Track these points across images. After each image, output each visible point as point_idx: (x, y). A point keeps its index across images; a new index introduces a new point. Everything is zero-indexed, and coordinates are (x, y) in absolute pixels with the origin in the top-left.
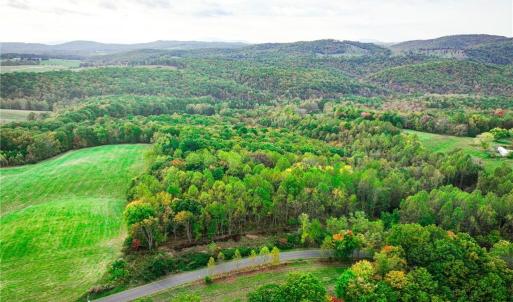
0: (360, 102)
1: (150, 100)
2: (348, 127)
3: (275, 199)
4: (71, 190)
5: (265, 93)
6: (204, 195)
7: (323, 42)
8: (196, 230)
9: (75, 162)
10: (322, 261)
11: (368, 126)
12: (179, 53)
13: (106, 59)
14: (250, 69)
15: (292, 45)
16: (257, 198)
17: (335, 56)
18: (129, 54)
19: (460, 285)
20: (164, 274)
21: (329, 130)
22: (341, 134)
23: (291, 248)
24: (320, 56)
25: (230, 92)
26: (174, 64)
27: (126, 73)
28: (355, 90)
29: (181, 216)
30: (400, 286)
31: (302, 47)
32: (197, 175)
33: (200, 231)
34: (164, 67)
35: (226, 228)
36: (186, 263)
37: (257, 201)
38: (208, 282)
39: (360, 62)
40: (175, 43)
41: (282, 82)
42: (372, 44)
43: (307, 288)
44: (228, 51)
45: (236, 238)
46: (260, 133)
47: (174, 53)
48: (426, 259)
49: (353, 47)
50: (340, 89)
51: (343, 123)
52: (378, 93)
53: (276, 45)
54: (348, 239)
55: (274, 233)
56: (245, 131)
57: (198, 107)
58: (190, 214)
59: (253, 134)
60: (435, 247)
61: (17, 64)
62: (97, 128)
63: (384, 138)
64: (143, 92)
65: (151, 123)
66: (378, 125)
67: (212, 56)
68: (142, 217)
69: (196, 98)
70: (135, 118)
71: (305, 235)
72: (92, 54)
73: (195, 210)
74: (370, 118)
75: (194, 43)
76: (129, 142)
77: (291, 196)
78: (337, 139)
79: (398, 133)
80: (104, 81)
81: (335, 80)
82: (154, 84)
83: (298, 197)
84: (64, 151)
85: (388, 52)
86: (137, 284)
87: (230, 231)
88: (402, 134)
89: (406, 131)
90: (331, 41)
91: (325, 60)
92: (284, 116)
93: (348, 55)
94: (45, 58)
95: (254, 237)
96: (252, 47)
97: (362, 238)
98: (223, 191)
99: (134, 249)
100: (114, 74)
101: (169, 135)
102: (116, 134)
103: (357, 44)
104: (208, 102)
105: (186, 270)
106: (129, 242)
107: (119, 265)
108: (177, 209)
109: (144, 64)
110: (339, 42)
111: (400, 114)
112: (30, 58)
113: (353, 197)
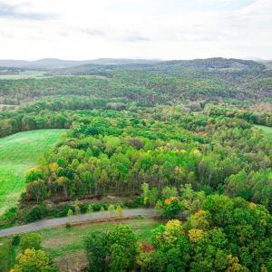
0: (233, 104)
1: (82, 99)
2: (213, 122)
3: (130, 172)
4: (10, 158)
5: (165, 96)
6: (81, 166)
7: (215, 59)
8: (71, 190)
9: (17, 140)
10: (155, 218)
11: (227, 122)
12: (111, 67)
13: (62, 71)
14: (158, 78)
15: (191, 62)
16: (116, 170)
17: (221, 70)
18: (77, 67)
19: (246, 243)
20: (40, 218)
21: (199, 124)
22: (207, 127)
23: (136, 207)
24: (211, 69)
25: (140, 94)
26: (105, 75)
27: (70, 81)
28: (232, 95)
29: (61, 180)
30: (195, 240)
31: (198, 62)
32: (81, 152)
33: (73, 191)
34: (98, 77)
35: (93, 190)
36: (57, 212)
37: (116, 172)
38: (68, 226)
39: (239, 74)
40: (111, 60)
41: (178, 88)
42: (251, 61)
43: (121, 236)
44: (145, 65)
45: (99, 197)
46: (148, 124)
47: (108, 67)
48: (225, 222)
49: (237, 64)
50: (221, 94)
51: (210, 119)
52: (250, 97)
53: (180, 61)
54: (175, 203)
55: (127, 196)
56: (137, 123)
57: (114, 105)
58: (66, 179)
59: (142, 125)
60: (233, 214)
61: (5, 74)
62: (37, 118)
63: (236, 131)
64: (80, 94)
65: (75, 115)
66: (235, 121)
67: (133, 69)
68: (33, 179)
69: (115, 99)
70: (66, 112)
71: (146, 199)
72: (55, 67)
73: (71, 176)
74: (232, 116)
75: (123, 60)
76: (57, 128)
77: (142, 170)
78: (204, 130)
79: (249, 127)
80: (55, 86)
81: (218, 88)
82: (88, 88)
83: (148, 171)
84: (15, 132)
85: (264, 67)
86: (20, 224)
87: (96, 192)
88: (252, 128)
89: (256, 126)
90: (220, 59)
91: (214, 73)
92: (170, 113)
93: (231, 69)
94: (23, 70)
95: (113, 198)
96: (162, 63)
97: (186, 203)
98: (95, 164)
99: (26, 200)
100: (62, 81)
101: (82, 124)
102: (49, 122)
103: (240, 61)
104: (123, 101)
105: (56, 217)
106: (23, 195)
107: (13, 210)
108: (59, 175)
109: (85, 74)
110: (226, 60)
111: (256, 113)
112: (13, 70)
113: (192, 173)
